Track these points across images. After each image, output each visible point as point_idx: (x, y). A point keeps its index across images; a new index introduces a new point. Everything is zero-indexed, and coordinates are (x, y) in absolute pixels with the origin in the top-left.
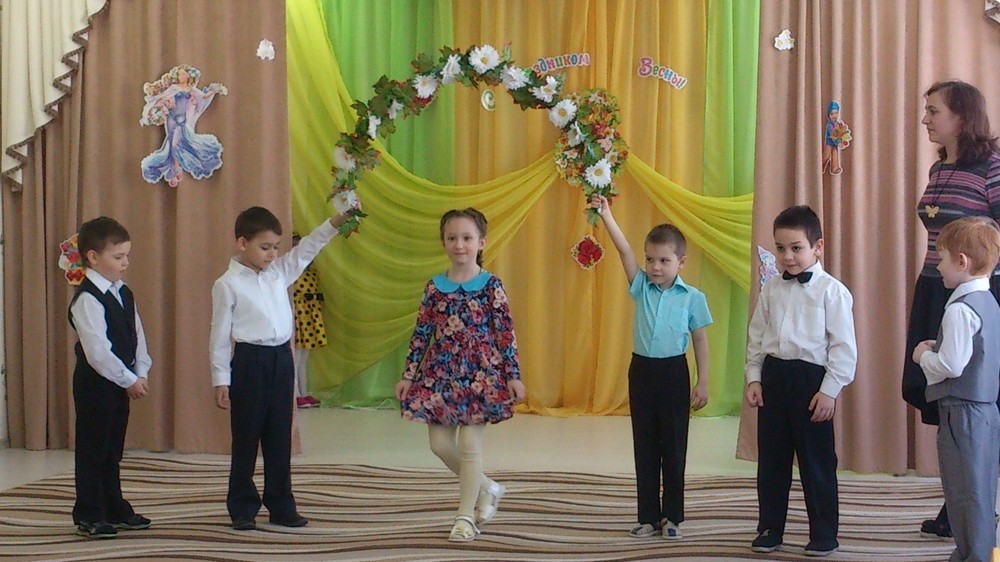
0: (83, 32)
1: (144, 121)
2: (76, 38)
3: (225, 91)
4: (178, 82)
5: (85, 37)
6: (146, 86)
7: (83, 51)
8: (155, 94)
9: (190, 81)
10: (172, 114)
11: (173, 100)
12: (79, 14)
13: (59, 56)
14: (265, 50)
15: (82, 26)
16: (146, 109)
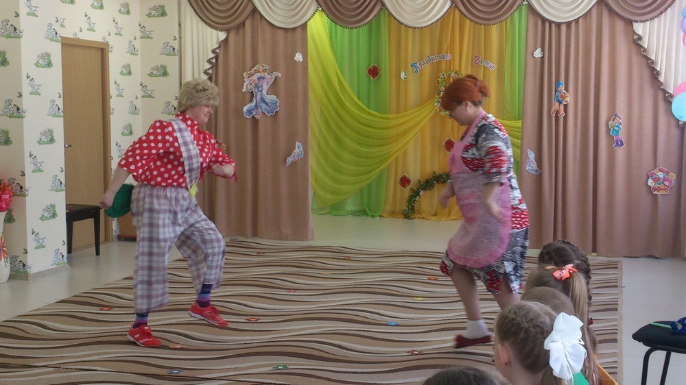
0: (216, 49)
1: (244, 90)
2: (213, 51)
3: (280, 75)
4: (259, 72)
5: (217, 51)
6: (245, 74)
7: (217, 58)
8: (249, 77)
9: (264, 71)
10: (257, 86)
11: (257, 80)
12: (215, 41)
13: (206, 60)
14: (299, 57)
15: (216, 46)
16: (245, 84)
